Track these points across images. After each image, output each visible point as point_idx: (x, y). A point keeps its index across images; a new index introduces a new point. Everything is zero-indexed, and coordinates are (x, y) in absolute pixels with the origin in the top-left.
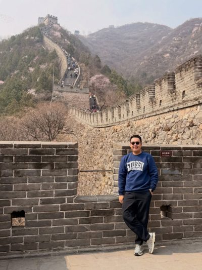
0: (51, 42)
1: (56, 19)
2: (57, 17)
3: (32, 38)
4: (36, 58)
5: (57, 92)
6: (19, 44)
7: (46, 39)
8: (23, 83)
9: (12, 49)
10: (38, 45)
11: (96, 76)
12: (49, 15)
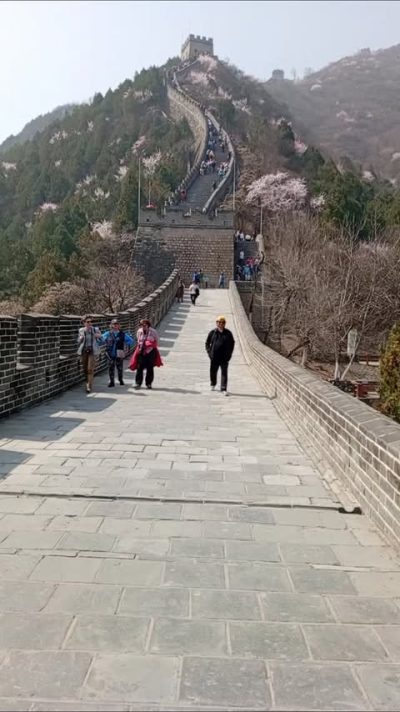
0: (182, 99)
1: (209, 43)
2: (211, 40)
3: (138, 94)
4: (139, 143)
5: (148, 230)
6: (109, 112)
7: (171, 94)
8: (94, 208)
9: (91, 125)
10: (153, 110)
11: (267, 177)
12: (192, 36)
